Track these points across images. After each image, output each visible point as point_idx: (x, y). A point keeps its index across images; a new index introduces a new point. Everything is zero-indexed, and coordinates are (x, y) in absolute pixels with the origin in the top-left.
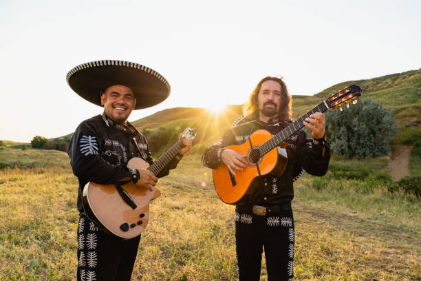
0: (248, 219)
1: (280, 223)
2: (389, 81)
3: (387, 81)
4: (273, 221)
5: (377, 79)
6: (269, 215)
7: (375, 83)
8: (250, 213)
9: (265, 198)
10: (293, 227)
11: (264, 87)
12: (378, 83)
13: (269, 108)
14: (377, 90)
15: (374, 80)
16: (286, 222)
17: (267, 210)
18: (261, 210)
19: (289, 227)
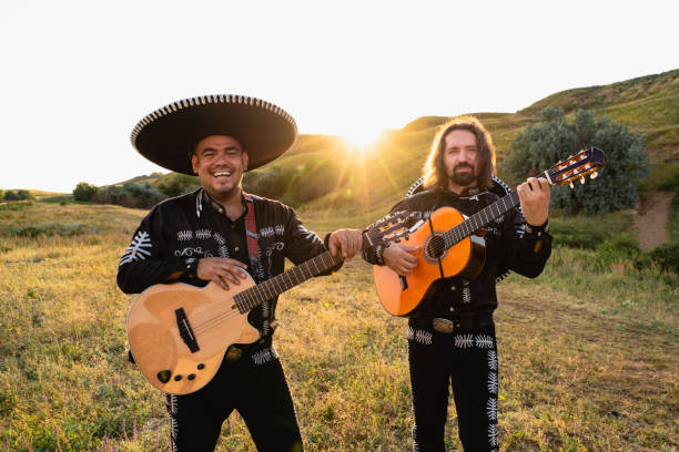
0: (425, 338)
1: (474, 343)
2: (639, 87)
3: (636, 87)
4: (463, 341)
5: (620, 84)
6: (457, 332)
7: (617, 90)
8: (429, 328)
9: (452, 309)
10: (495, 349)
12: (621, 91)
13: (463, 174)
14: (620, 102)
15: (615, 86)
16: (483, 342)
17: (454, 325)
18: (444, 325)
19: (488, 349)
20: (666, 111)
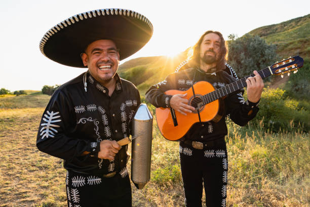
0: (189, 152)
1: (215, 155)
2: (293, 23)
3: (292, 23)
4: (209, 154)
5: (285, 22)
6: (205, 149)
7: (283, 26)
9: (202, 137)
10: (226, 157)
11: (206, 38)
12: (285, 26)
13: (209, 56)
14: (285, 30)
15: (282, 24)
16: (220, 154)
17: (204, 145)
18: (198, 145)
19: (223, 158)
20: (298, 33)
